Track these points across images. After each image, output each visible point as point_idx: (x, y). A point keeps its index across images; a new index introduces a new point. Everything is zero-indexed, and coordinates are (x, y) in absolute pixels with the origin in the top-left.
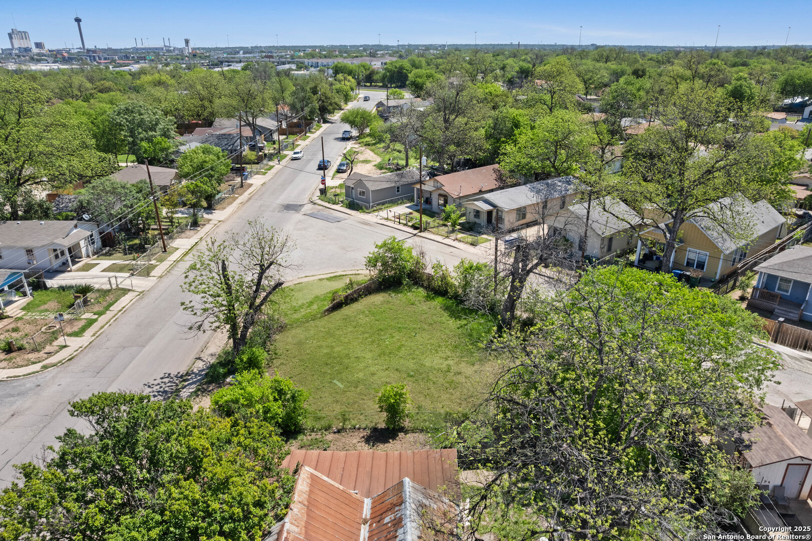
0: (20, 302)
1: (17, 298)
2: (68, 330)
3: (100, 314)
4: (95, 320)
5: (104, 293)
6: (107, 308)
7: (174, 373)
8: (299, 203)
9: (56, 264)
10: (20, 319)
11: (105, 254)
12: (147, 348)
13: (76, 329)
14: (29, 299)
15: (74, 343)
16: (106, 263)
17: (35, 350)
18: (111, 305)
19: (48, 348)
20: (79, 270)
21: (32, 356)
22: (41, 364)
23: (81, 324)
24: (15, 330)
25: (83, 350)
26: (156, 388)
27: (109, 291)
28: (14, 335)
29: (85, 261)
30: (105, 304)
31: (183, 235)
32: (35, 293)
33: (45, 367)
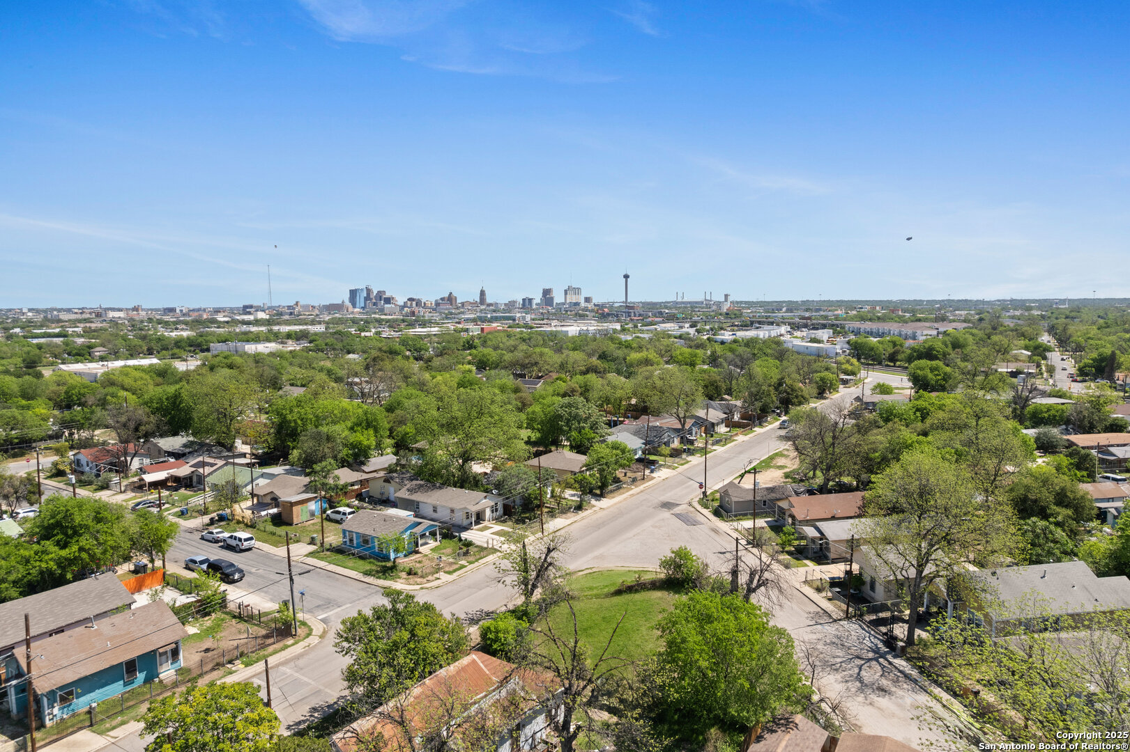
0: (432, 544)
1: (432, 541)
2: (447, 569)
3: (471, 563)
4: (466, 566)
5: (482, 549)
6: (477, 560)
7: (486, 610)
8: (678, 503)
9: (465, 522)
10: (426, 556)
11: (502, 522)
12: (483, 591)
13: (451, 569)
14: (438, 543)
15: (444, 577)
16: (498, 528)
17: (422, 577)
18: (481, 558)
19: (430, 578)
20: (478, 530)
21: (419, 580)
22: (421, 586)
23: (457, 566)
24: (420, 562)
25: (448, 583)
26: (470, 616)
27: (486, 548)
28: (418, 565)
29: (486, 523)
30: (478, 557)
31: (564, 516)
32: (444, 540)
33: (422, 588)
